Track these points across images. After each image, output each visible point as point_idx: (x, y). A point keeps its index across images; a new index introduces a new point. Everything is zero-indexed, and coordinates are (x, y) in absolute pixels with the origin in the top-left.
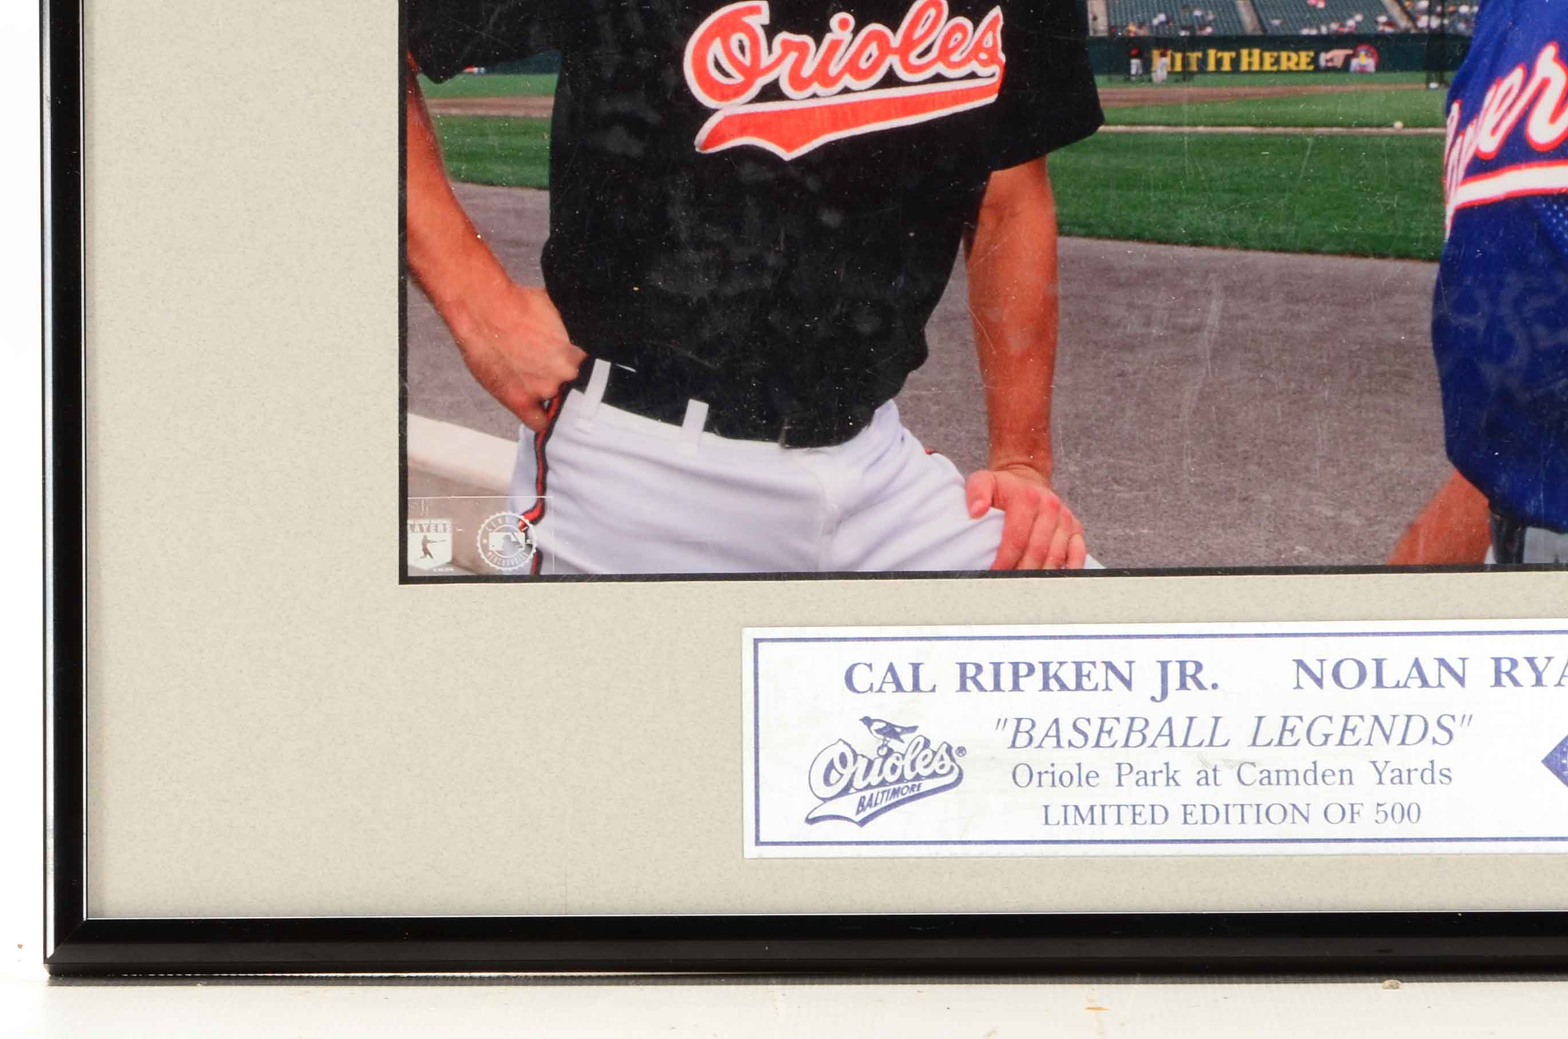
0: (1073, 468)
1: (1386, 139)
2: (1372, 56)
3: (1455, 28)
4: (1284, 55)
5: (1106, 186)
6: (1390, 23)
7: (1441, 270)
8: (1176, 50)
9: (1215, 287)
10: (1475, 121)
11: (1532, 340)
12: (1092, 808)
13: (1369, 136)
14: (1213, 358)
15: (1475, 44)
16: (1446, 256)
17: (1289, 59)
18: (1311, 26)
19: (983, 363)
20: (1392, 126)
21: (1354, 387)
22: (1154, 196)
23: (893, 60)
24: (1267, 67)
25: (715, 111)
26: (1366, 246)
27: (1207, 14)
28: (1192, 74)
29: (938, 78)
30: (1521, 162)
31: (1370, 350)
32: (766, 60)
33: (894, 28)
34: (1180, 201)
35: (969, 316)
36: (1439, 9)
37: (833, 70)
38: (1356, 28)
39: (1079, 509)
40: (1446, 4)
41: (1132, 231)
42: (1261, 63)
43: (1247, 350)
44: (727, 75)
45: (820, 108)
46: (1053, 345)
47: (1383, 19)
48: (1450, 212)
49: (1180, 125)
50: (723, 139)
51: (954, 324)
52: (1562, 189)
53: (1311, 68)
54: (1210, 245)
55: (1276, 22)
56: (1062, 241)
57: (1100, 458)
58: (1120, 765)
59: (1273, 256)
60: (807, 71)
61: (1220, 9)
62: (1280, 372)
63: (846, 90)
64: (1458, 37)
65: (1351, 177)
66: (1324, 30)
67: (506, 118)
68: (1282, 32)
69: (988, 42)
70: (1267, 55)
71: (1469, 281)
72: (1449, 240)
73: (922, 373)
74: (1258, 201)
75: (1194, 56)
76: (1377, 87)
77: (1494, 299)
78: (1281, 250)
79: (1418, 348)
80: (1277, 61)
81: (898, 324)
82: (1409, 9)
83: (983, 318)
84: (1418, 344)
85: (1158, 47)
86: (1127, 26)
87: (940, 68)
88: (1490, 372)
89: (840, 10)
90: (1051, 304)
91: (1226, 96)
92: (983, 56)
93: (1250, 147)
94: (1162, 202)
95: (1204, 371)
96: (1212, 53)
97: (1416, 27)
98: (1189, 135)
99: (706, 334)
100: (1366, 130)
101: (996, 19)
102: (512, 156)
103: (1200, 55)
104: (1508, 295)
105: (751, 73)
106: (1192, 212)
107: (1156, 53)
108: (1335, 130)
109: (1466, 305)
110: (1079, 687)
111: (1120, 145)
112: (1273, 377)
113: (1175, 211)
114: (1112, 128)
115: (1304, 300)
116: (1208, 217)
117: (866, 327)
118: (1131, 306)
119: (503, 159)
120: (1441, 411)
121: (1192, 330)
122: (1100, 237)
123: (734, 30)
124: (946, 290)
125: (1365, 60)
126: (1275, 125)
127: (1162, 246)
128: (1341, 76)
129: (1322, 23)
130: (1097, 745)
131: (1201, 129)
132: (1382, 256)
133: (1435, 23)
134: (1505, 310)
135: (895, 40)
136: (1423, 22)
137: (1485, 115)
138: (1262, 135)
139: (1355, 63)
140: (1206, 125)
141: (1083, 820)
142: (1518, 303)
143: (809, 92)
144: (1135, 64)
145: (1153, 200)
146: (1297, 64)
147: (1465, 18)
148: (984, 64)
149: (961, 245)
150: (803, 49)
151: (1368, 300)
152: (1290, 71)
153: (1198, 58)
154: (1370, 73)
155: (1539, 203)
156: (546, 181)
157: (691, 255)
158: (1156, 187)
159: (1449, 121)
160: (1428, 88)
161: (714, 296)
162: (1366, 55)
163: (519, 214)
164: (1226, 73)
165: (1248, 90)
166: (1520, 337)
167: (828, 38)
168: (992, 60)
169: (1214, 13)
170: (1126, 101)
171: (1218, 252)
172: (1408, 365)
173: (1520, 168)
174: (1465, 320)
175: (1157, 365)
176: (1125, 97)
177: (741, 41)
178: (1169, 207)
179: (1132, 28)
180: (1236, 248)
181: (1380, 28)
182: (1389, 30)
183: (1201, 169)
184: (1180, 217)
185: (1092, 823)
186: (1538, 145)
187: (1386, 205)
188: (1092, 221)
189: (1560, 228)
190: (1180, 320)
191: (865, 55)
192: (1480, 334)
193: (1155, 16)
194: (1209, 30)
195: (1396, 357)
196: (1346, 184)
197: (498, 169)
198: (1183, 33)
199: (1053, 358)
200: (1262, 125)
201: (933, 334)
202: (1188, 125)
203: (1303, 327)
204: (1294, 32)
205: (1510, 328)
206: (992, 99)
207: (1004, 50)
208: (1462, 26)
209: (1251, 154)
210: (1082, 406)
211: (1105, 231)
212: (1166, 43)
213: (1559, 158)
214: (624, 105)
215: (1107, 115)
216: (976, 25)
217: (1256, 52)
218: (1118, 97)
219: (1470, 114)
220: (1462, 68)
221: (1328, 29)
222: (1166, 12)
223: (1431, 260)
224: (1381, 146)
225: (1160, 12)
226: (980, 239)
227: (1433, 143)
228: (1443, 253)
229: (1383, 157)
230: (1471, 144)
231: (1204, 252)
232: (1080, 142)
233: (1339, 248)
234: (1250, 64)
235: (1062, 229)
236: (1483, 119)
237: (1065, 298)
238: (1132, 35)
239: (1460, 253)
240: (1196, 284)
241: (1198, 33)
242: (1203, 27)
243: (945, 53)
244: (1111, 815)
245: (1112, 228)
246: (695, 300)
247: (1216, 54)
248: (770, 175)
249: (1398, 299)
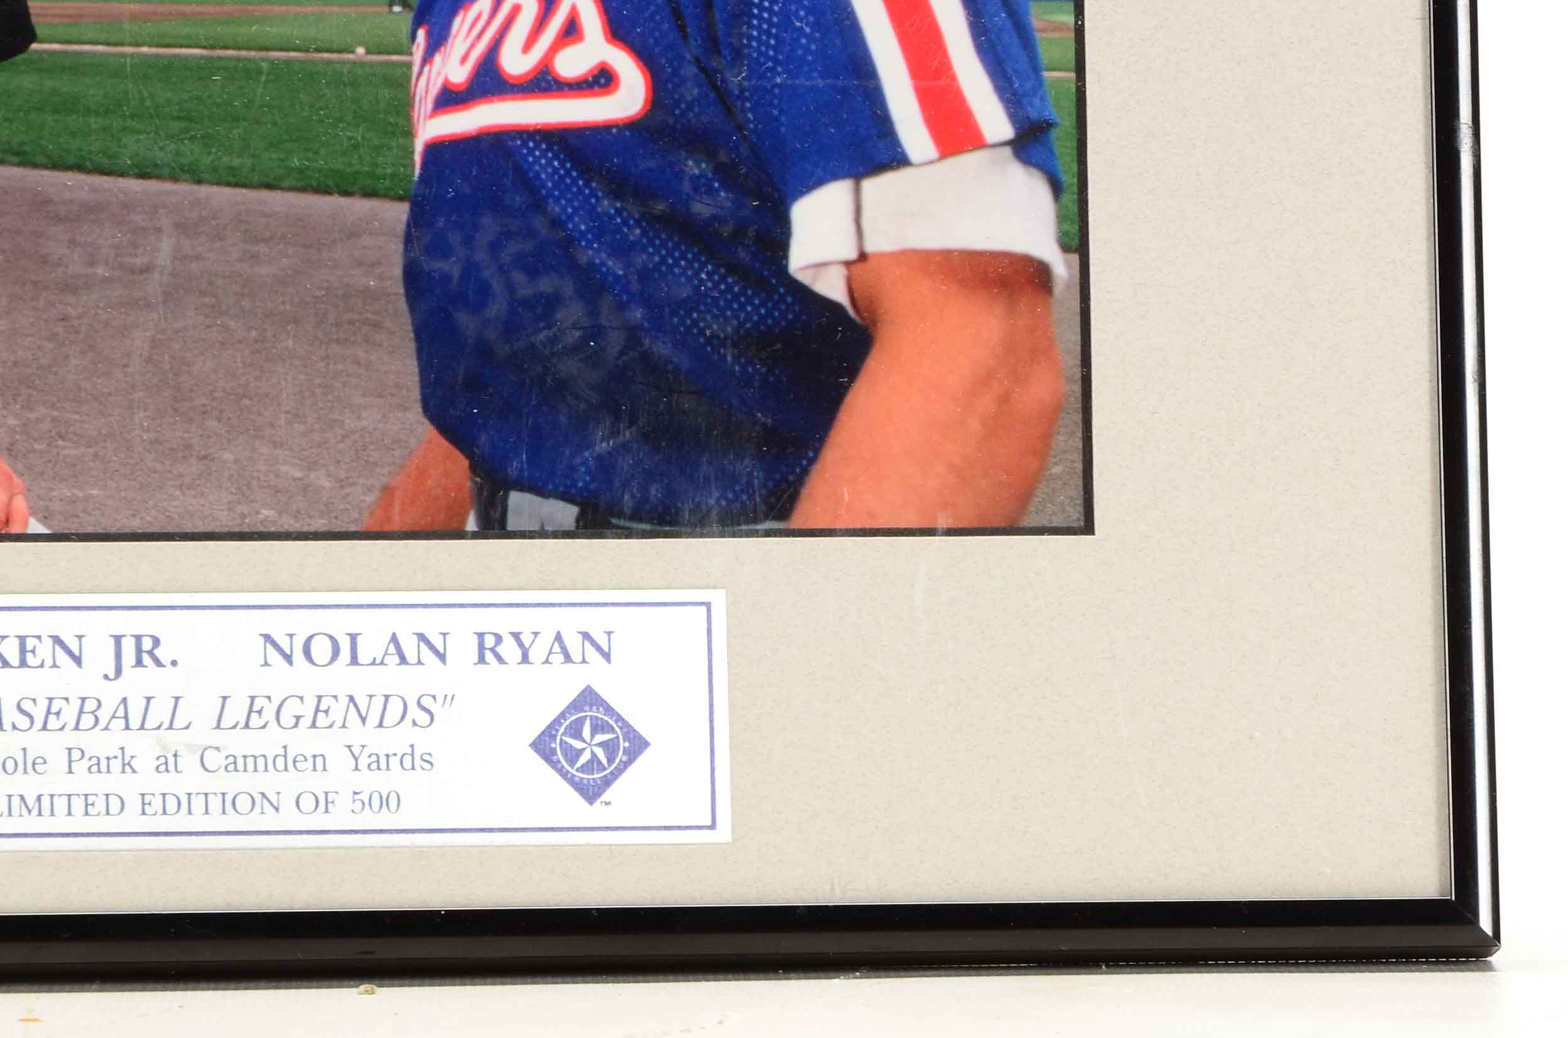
0: (12, 422)
1: (348, 66)
5: (41, 109)
7: (412, 210)
9: (166, 224)
10: (443, 49)
11: (510, 287)
12: (39, 798)
13: (329, 62)
14: (165, 302)
16: (416, 196)
20: (353, 52)
21: (320, 335)
22: (95, 122)
26: (330, 183)
30: (493, 95)
31: (336, 296)
34: (124, 129)
39: (20, 466)
41: (72, 160)
43: (203, 294)
48: (419, 146)
49: (122, 45)
52: (538, 124)
54: (159, 177)
57: (42, 410)
58: (70, 749)
59: (227, 191)
62: (239, 319)
65: (311, 106)
71: (441, 222)
72: (419, 178)
74: (210, 131)
76: (335, 9)
77: (468, 242)
78: (236, 185)
79: (389, 295)
84: (389, 291)
88: (466, 321)
91: (170, 14)
93: (201, 70)
94: (105, 129)
95: (155, 317)
98: (132, 55)
100: (326, 55)
104: (483, 239)
106: (138, 141)
108: (293, 54)
109: (439, 249)
110: (23, 663)
111: (55, 66)
112: (232, 324)
113: (119, 140)
114: (46, 46)
115: (265, 241)
116: (156, 147)
118: (72, 243)
120: (415, 363)
121: (142, 272)
122: (35, 166)
126: (226, 48)
127: (105, 178)
130: (44, 728)
131: (145, 49)
132: (347, 193)
134: (481, 256)
137: (453, 41)
138: (211, 58)
140: (150, 46)
141: (30, 811)
142: (494, 248)
145: (94, 126)
151: (334, 241)
155: (513, 139)
158: (97, 113)
159: (414, 48)
160: (391, 12)
165: (195, 8)
166: (497, 285)
170: (59, 16)
171: (168, 186)
172: (376, 313)
173: (492, 101)
174: (438, 265)
175: (104, 309)
176: (58, 11)
178: (112, 135)
180: (186, 181)
183: (146, 95)
184: (125, 146)
185: (40, 814)
186: (511, 76)
187: (350, 138)
188: (26, 148)
189: (537, 168)
190: (128, 260)
192: (455, 280)
195: (365, 305)
196: (305, 114)
200: (212, 47)
202: (130, 45)
203: (263, 270)
205: (486, 274)
209: (200, 79)
210: (21, 353)
211: (41, 159)
213: (534, 92)
215: (40, 31)
218: (50, 12)
219: (436, 43)
223: (401, 199)
224: (341, 73)
227: (399, 72)
228: (412, 192)
229: (345, 85)
230: (439, 73)
231: (152, 185)
232: (10, 61)
233: (299, 185)
236: (452, 46)
239: (430, 192)
240: (144, 220)
244: (61, 804)
245: (49, 157)
249: (366, 240)
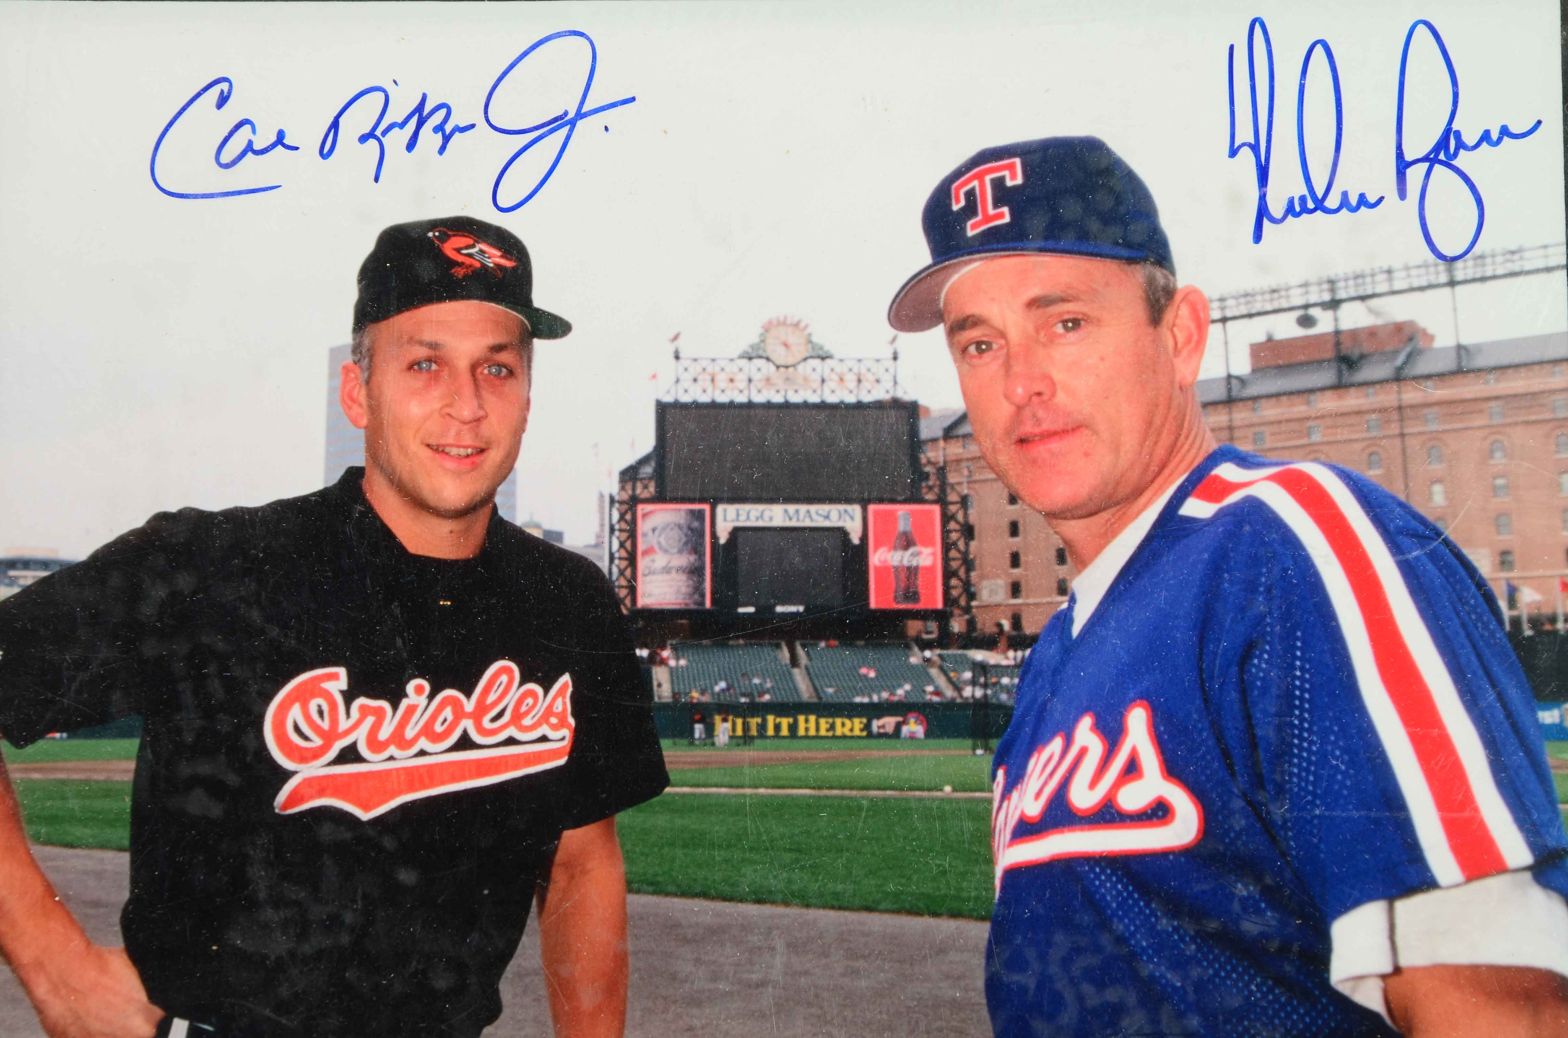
1: (937, 803)
2: (921, 723)
3: (998, 699)
4: (838, 721)
5: (672, 845)
6: (937, 693)
7: (992, 929)
8: (737, 715)
9: (780, 944)
10: (1019, 786)
11: (1080, 998)
13: (921, 799)
14: (778, 1013)
15: (1017, 713)
16: (997, 916)
17: (843, 725)
18: (863, 695)
19: (556, 1018)
20: (941, 790)
22: (719, 855)
23: (467, 724)
24: (823, 733)
25: (294, 773)
26: (921, 905)
27: (766, 682)
28: (752, 738)
29: (511, 741)
30: (1064, 826)
31: (927, 1006)
32: (344, 724)
33: (468, 694)
34: (743, 860)
35: (542, 972)
36: (982, 680)
37: (410, 733)
38: (906, 697)
40: (989, 675)
41: (698, 889)
42: (818, 729)
43: (809, 1004)
44: (306, 738)
45: (397, 770)
46: (624, 1001)
47: (930, 689)
48: (999, 873)
49: (742, 787)
50: (302, 800)
51: (528, 980)
52: (1103, 852)
53: (864, 734)
54: (773, 902)
55: (830, 690)
56: (631, 898)
59: (832, 913)
60: (384, 733)
61: (777, 678)
62: (841, 1027)
63: (422, 753)
64: (1001, 706)
65: (905, 838)
66: (875, 698)
67: (87, 782)
68: (836, 700)
69: (558, 707)
70: (823, 721)
71: (1019, 940)
72: (999, 900)
73: (497, 1028)
74: (817, 861)
75: (754, 721)
76: (926, 753)
77: (1043, 957)
78: (840, 908)
79: (973, 1005)
80: (832, 727)
81: (473, 980)
82: (955, 679)
83: (555, 974)
84: (973, 1001)
85: (719, 713)
86: (690, 692)
87: (512, 732)
88: (1041, 1028)
89: (415, 677)
90: (621, 960)
91: (784, 759)
92: (553, 720)
93: (811, 808)
94: (726, 861)
95: (769, 1025)
96: (771, 719)
97: (961, 696)
98: (751, 796)
99: (284, 991)
100: (917, 793)
101: (565, 685)
102: (89, 819)
103: (759, 720)
104: (1056, 954)
105: (329, 737)
106: (755, 871)
107: (718, 719)
108: (889, 793)
109: (1016, 963)
111: (685, 806)
112: (835, 1032)
113: (739, 871)
114: (677, 790)
115: (864, 957)
116: (770, 876)
117: (441, 982)
118: (698, 961)
119: (84, 822)
121: (758, 986)
122: (667, 894)
123: (313, 696)
124: (520, 946)
125: (914, 727)
126: (831, 788)
127: (727, 904)
128: (893, 742)
129: (873, 691)
131: (762, 791)
132: (935, 914)
133: (979, 693)
134: (1054, 969)
135: (469, 705)
136: (968, 692)
137: (1029, 780)
138: (819, 797)
139: (905, 730)
140: (767, 787)
142: (1066, 962)
143: (386, 754)
144: (698, 729)
146: (851, 730)
147: (1007, 689)
148: (554, 728)
149: (534, 902)
150: (380, 714)
151: (925, 957)
152: (844, 737)
153: (758, 724)
154: (920, 739)
155: (1082, 865)
156: (126, 843)
157: (269, 914)
158: (720, 847)
159: (995, 785)
160: (974, 754)
161: (292, 954)
162: (915, 722)
163: (99, 875)
164: (784, 737)
165: (805, 754)
166: (1069, 996)
167: (404, 703)
168: (562, 724)
169: (771, 682)
170: (690, 763)
171: (781, 910)
172: (963, 1021)
173: (1062, 832)
174: (1016, 978)
175: (725, 1020)
176: (689, 760)
177: (319, 706)
178: (733, 866)
179: (695, 694)
180: (797, 905)
181: (928, 697)
182: (936, 699)
183: (762, 830)
184: (744, 876)
186: (1078, 809)
187: (939, 866)
188: (660, 879)
189: (1103, 890)
190: (746, 976)
191: (441, 719)
192: (1031, 992)
193: (716, 684)
194: (767, 697)
195: (952, 1014)
196: (899, 845)
197: (79, 832)
198: (743, 700)
199: (623, 1013)
200: (820, 788)
201: (506, 989)
202: (750, 787)
203: (863, 983)
204: (847, 700)
205: (1059, 986)
206: (562, 761)
207: (574, 714)
208: (1004, 697)
209: (810, 815)
211: (671, 888)
212: (727, 709)
213: (1099, 823)
214: (204, 768)
215: (672, 777)
216: (546, 691)
217: (812, 718)
218: (683, 760)
219: (1014, 781)
220: (1005, 736)
221: (879, 698)
222: (726, 680)
223: (983, 919)
224: (931, 809)
225: (721, 679)
226: (552, 897)
227: (981, 807)
228: (993, 913)
229: (935, 820)
230: (1016, 808)
231: (767, 910)
232: (647, 803)
233: (895, 906)
234: (807, 729)
235: (631, 886)
236: (1027, 784)
237: (635, 953)
238: (695, 701)
239: (1009, 912)
240: (760, 941)
241: (757, 700)
242: (761, 694)
243: (517, 718)
245: (679, 886)
246: (273, 958)
247: (775, 720)
248: (348, 835)
249: (953, 956)
